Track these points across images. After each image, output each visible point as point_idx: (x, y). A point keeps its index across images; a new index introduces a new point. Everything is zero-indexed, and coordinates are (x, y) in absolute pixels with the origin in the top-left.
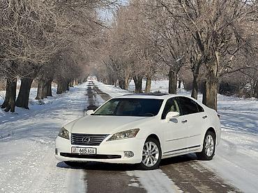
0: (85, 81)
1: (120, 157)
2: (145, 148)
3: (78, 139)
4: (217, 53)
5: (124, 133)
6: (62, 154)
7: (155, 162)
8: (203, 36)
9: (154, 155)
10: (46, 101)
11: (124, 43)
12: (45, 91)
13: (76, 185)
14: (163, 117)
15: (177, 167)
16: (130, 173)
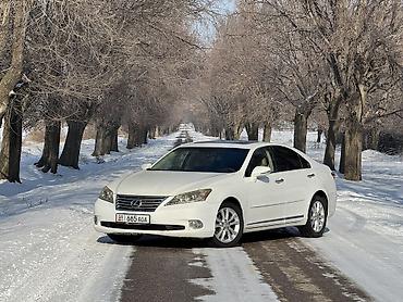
0: (175, 130)
1: (183, 228)
2: (219, 216)
3: (125, 203)
4: (361, 88)
5: (189, 195)
6: (104, 224)
7: (234, 236)
8: (341, 61)
9: (233, 227)
10: (107, 158)
11: (229, 71)
12: (107, 143)
13: (117, 263)
14: (248, 174)
15: (266, 246)
16: (196, 251)
